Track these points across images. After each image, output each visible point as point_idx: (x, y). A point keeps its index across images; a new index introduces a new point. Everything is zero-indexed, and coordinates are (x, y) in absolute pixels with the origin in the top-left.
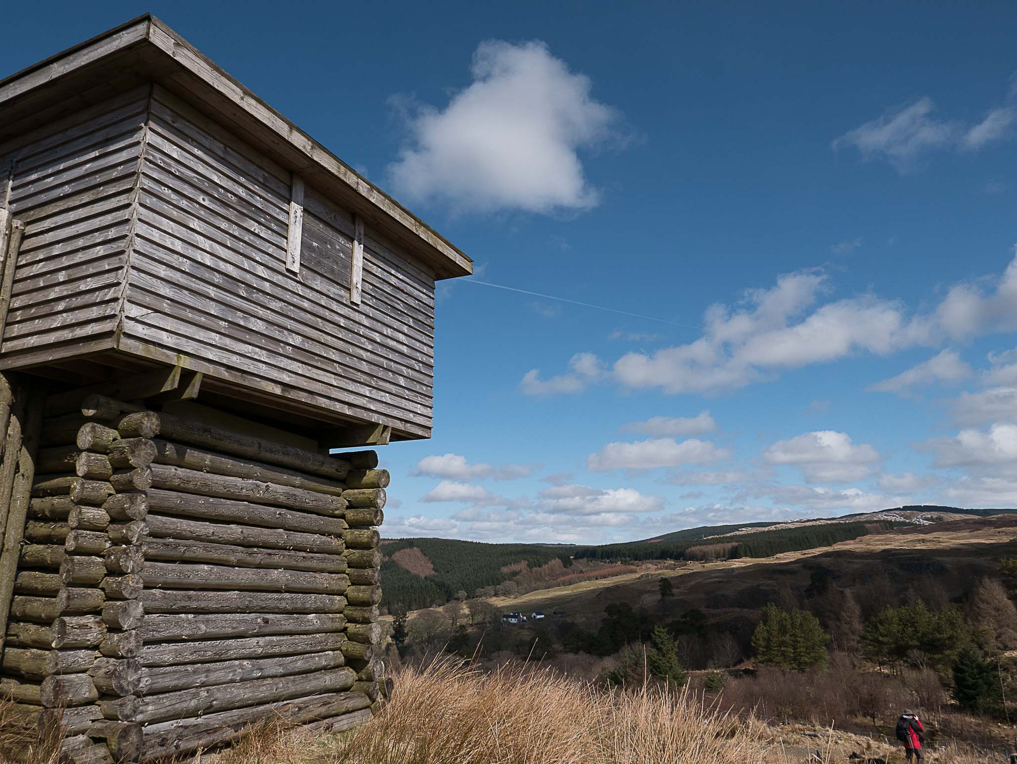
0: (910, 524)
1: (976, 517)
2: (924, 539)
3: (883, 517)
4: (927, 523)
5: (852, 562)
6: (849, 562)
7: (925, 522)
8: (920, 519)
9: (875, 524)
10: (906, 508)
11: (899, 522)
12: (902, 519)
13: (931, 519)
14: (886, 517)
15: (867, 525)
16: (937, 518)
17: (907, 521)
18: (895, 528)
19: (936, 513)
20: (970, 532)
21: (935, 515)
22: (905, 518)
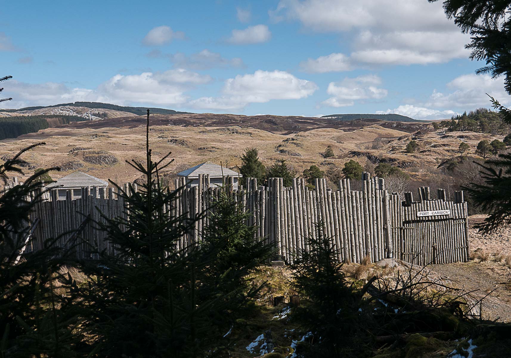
0: (82, 119)
1: (132, 115)
2: (97, 135)
3: (58, 111)
4: (94, 118)
5: (45, 155)
6: (42, 155)
7: (93, 117)
8: (89, 114)
9: (54, 119)
10: (78, 104)
11: (72, 116)
12: (75, 114)
13: (98, 115)
14: (61, 111)
15: (48, 120)
16: (103, 114)
17: (79, 116)
18: (71, 122)
19: (103, 109)
20: (129, 128)
21: (101, 111)
22: (77, 113)
